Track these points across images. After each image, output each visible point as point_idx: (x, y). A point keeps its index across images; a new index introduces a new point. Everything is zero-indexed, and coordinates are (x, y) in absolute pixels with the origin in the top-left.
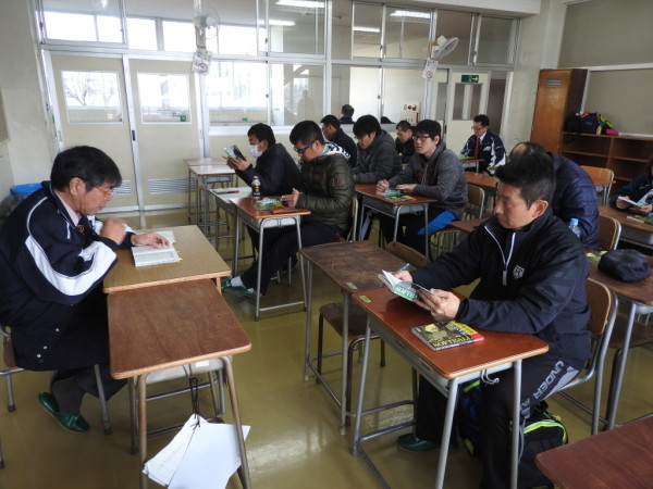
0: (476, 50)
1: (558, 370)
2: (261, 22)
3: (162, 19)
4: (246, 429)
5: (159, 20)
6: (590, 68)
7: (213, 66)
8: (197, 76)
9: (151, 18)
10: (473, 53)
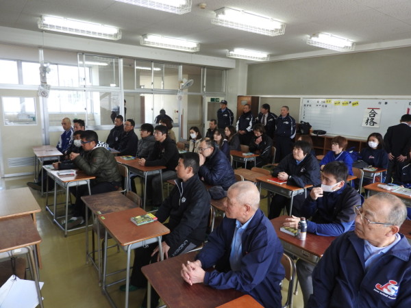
0: (205, 84)
1: (185, 244)
2: (81, 63)
3: (22, 61)
4: (41, 284)
5: (19, 62)
6: (260, 96)
7: (51, 93)
8: (41, 98)
9: (15, 60)
10: (203, 87)
